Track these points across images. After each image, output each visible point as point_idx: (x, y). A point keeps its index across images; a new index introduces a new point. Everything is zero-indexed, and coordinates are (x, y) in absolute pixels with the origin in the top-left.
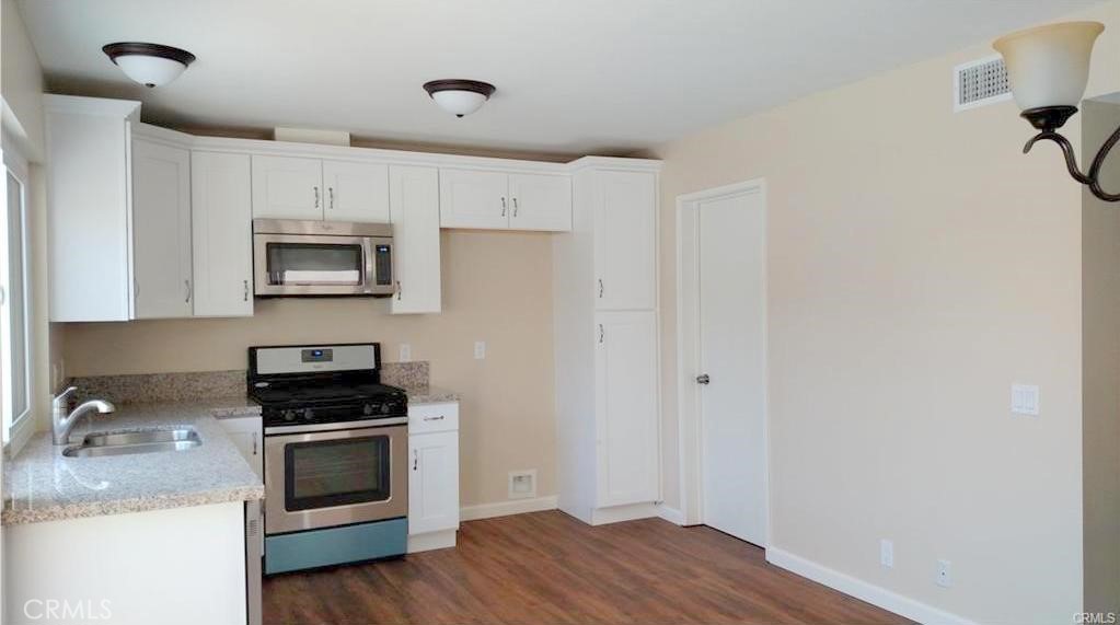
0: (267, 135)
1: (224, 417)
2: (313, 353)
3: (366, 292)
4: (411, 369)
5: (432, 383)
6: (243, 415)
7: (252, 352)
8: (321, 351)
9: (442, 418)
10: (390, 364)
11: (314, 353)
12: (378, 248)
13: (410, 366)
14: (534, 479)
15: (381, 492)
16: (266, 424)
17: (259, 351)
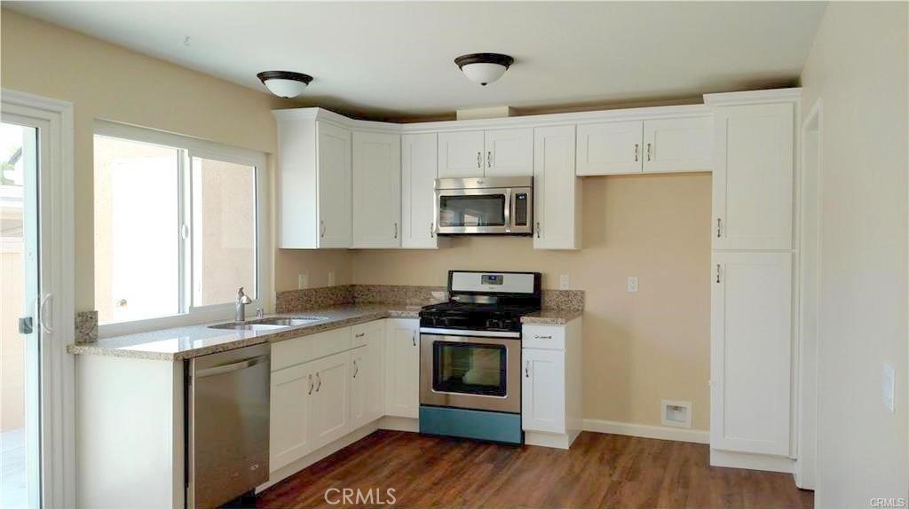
0: (451, 116)
1: (396, 317)
2: (490, 278)
3: (508, 231)
4: (568, 296)
5: (586, 309)
6: (406, 317)
7: (451, 273)
8: (495, 277)
9: (550, 338)
10: (552, 291)
11: (493, 277)
12: (517, 196)
13: (567, 294)
14: (689, 411)
15: (500, 389)
16: (422, 324)
17: (454, 274)
